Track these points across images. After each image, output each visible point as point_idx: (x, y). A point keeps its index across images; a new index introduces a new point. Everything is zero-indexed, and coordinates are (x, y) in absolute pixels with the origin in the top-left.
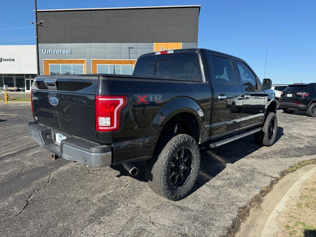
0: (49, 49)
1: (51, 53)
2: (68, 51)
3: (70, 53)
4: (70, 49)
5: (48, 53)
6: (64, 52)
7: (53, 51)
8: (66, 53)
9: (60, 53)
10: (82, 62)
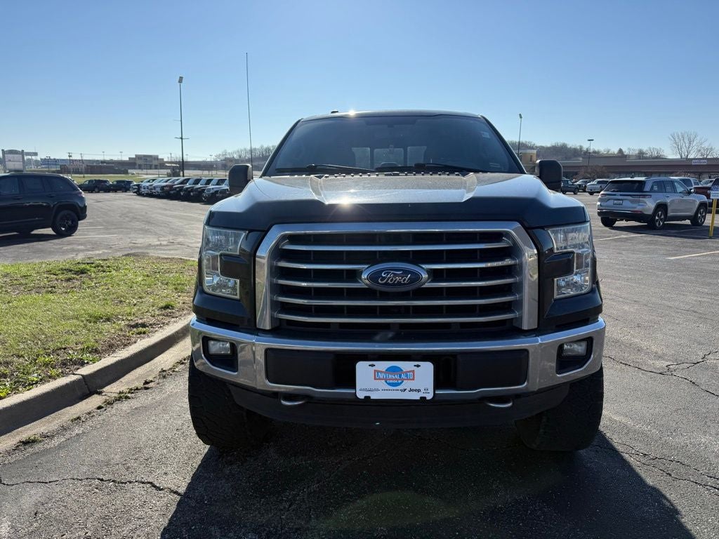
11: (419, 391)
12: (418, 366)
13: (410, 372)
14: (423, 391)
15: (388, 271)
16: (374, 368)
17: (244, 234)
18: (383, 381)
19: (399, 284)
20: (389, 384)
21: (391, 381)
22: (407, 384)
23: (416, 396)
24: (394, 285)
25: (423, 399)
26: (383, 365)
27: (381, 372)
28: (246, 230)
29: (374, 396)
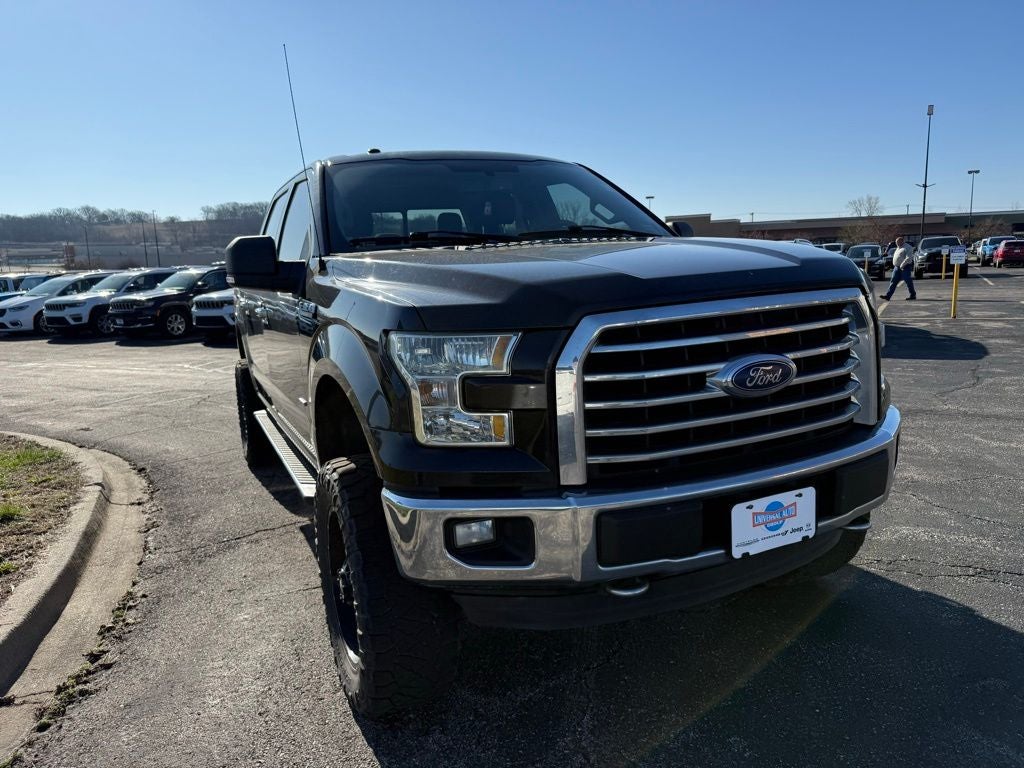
11: (800, 529)
12: (800, 495)
13: (791, 505)
14: (805, 528)
15: (756, 366)
16: (753, 510)
17: (515, 338)
18: (763, 526)
19: (770, 384)
20: (771, 529)
21: (772, 524)
22: (789, 525)
23: (797, 538)
24: (764, 386)
25: (805, 538)
26: (761, 504)
27: (760, 514)
28: (518, 331)
29: (753, 551)
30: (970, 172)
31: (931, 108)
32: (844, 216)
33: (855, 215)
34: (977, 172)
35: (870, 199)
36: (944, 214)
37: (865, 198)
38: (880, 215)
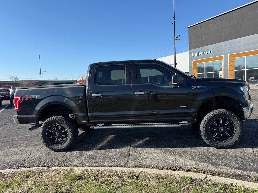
0: (197, 52)
1: (198, 55)
2: (210, 51)
3: (211, 52)
4: (211, 50)
5: (195, 55)
6: (207, 53)
7: (199, 53)
8: (208, 53)
9: (204, 54)
10: (221, 58)
30: (44, 71)
31: (40, 56)
32: (8, 80)
33: (11, 80)
34: (45, 71)
35: (15, 77)
36: (38, 80)
37: (14, 76)
38: (18, 80)
